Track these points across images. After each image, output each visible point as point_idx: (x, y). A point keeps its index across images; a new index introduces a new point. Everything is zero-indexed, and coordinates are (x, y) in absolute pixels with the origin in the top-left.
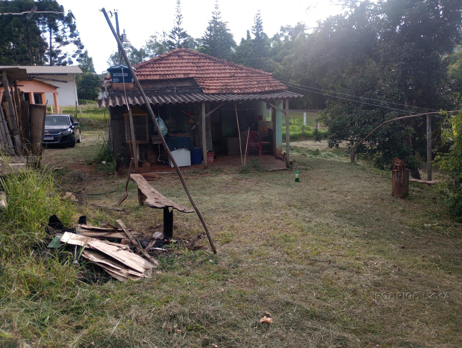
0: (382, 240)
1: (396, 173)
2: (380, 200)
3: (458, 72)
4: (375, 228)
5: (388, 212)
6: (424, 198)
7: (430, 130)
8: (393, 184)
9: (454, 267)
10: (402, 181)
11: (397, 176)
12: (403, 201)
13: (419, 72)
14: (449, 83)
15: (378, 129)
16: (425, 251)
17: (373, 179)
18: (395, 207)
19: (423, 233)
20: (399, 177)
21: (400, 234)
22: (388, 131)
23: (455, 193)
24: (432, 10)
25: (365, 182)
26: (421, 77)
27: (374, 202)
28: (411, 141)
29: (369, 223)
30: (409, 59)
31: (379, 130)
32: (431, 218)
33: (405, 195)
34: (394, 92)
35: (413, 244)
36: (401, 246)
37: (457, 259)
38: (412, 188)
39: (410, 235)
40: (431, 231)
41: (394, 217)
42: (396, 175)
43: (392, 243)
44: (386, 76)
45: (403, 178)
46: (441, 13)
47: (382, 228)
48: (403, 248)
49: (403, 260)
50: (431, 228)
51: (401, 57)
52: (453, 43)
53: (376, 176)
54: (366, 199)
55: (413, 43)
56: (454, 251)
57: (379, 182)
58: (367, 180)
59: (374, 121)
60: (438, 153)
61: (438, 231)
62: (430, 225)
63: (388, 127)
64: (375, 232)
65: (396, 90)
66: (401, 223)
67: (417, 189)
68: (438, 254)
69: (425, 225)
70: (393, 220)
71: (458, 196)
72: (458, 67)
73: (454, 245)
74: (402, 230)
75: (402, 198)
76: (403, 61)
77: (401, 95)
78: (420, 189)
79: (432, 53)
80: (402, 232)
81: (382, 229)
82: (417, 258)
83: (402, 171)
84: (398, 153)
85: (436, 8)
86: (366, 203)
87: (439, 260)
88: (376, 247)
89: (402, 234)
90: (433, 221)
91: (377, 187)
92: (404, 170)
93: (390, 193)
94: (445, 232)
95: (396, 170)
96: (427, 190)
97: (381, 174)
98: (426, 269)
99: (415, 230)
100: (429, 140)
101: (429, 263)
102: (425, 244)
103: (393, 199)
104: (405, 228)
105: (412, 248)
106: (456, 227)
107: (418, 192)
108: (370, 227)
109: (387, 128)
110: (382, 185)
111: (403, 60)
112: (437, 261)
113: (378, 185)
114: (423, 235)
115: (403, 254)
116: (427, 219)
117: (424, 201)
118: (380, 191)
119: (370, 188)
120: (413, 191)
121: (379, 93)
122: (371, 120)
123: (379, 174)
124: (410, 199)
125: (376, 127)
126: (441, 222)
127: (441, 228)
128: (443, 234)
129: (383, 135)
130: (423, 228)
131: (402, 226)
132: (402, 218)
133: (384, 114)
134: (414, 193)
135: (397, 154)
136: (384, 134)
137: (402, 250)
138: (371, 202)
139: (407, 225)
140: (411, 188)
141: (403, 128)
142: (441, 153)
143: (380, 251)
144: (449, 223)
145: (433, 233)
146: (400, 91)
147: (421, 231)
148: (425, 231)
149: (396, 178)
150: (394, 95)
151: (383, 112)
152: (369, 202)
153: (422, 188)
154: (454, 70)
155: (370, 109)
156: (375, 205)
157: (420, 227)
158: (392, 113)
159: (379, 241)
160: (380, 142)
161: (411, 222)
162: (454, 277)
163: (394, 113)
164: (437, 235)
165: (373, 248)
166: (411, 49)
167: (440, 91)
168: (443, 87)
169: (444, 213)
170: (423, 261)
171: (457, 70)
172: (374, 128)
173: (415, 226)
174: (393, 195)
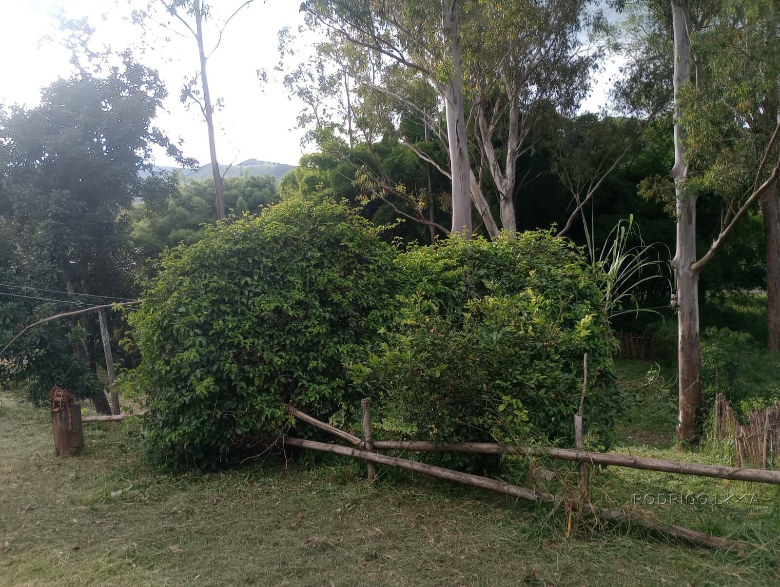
0: (39, 548)
1: (58, 414)
2: (35, 468)
3: (148, 232)
4: (26, 527)
5: (49, 489)
6: (110, 445)
7: (107, 333)
8: (56, 433)
9: (157, 553)
10: (70, 426)
11: (61, 418)
12: (76, 459)
13: (83, 237)
14: (132, 253)
15: (23, 334)
16: (112, 542)
17: (22, 430)
18: (63, 476)
19: (108, 510)
20: (65, 419)
21: (70, 525)
22: (42, 338)
23: (151, 430)
24: (88, 142)
25: (5, 440)
26: (87, 245)
27: (23, 476)
28: (86, 348)
29: (13, 521)
30: (62, 216)
31: (25, 336)
32: (121, 480)
33: (78, 448)
34: (44, 270)
35: (93, 535)
36: (74, 546)
37: (161, 539)
38: (90, 433)
39: (88, 522)
40: (121, 502)
41: (61, 495)
42: (58, 418)
43: (57, 547)
44: (28, 241)
45: (72, 421)
46: (105, 148)
47: (38, 523)
48: (77, 549)
49: (76, 573)
50: (122, 498)
51: (49, 212)
52: (129, 194)
53: (27, 423)
54: (9, 473)
55: (66, 191)
56: (157, 525)
57: (32, 435)
58: (9, 434)
59: (15, 321)
60: (121, 369)
61: (132, 498)
62: (120, 492)
63: (42, 330)
64: (25, 535)
65: (47, 265)
66: (73, 503)
67: (98, 432)
68: (133, 540)
69: (113, 494)
70: (59, 502)
71: (156, 434)
72: (147, 225)
73: (157, 515)
74: (75, 516)
75: (74, 454)
76: (53, 219)
77: (58, 274)
78: (104, 430)
79: (98, 208)
80: (75, 520)
81: (39, 525)
82: (100, 560)
83: (69, 409)
84: (65, 372)
85: (95, 140)
86: (8, 482)
87: (134, 552)
88: (29, 565)
89: (75, 523)
90: (125, 484)
91: (30, 445)
92: (70, 406)
93: (52, 451)
94: (143, 498)
95: (57, 410)
96: (115, 430)
97: (36, 416)
98: (115, 574)
99: (96, 510)
100: (106, 349)
101: (119, 561)
102: (114, 528)
103: (59, 460)
104: (80, 511)
105: (91, 544)
106: (159, 483)
107: (101, 437)
108: (15, 529)
109: (40, 332)
110: (38, 438)
111: (51, 217)
112: (132, 554)
113: (31, 440)
114: (109, 513)
115: (77, 561)
116: (115, 483)
117: (110, 451)
118: (34, 451)
119: (15, 448)
120: (92, 437)
121: (18, 272)
122: (8, 321)
123: (32, 419)
124: (88, 454)
125: (18, 333)
126: (136, 481)
127: (137, 492)
128: (140, 501)
129: (33, 345)
130: (109, 500)
131: (73, 509)
132: (75, 492)
133: (32, 308)
134: (94, 441)
135: (63, 375)
136: (35, 344)
137: (74, 553)
138: (18, 478)
139: (82, 505)
140: (87, 432)
141: (68, 330)
142: (126, 369)
143: (35, 571)
144: (149, 481)
145: (125, 504)
146: (55, 267)
147: (106, 507)
148: (113, 505)
149: (59, 422)
150: (45, 274)
151: (29, 305)
152: (13, 477)
153: (107, 430)
154: (142, 229)
155: (3, 301)
156: (26, 480)
157: (104, 501)
158: (45, 305)
159: (33, 552)
160: (29, 358)
161: (90, 496)
162: (157, 571)
163: (49, 305)
164: (131, 507)
165: (20, 569)
166: (64, 200)
167: (122, 265)
168: (125, 259)
169: (141, 465)
170: (110, 562)
171: (147, 230)
172: (15, 334)
173: (96, 501)
174: (58, 454)
